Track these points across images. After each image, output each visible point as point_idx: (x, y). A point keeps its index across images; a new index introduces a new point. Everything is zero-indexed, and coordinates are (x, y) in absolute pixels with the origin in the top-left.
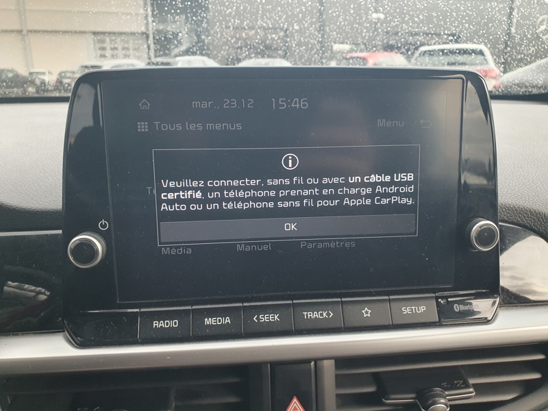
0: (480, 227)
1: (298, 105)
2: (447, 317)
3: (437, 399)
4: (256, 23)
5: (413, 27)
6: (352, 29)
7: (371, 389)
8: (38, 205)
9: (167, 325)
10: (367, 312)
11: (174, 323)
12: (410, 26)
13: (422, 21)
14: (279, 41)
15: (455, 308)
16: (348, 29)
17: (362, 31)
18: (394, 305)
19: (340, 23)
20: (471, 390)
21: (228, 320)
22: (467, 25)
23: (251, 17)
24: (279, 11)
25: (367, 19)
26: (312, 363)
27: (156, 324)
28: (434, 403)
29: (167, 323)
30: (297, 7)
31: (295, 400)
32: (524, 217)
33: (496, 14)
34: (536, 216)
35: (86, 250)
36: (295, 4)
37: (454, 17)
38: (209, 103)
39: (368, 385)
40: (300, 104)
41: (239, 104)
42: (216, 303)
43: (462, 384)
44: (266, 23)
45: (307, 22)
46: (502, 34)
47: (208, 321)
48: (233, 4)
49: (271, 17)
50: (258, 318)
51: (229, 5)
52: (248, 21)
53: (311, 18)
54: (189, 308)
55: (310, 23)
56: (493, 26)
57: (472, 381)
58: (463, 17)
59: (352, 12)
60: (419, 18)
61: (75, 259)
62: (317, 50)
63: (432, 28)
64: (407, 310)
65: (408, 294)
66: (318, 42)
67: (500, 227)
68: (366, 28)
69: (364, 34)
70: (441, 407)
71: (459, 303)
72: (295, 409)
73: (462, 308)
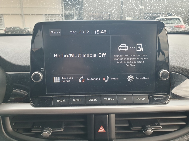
0: (163, 72)
1: (103, 33)
2: (152, 102)
3: (148, 128)
4: (95, 9)
5: (148, 9)
6: (128, 10)
7: (127, 125)
8: (23, 64)
9: (62, 101)
10: (125, 99)
11: (64, 101)
12: (147, 9)
13: (151, 7)
14: (103, 15)
15: (155, 99)
16: (126, 10)
17: (131, 11)
18: (134, 97)
19: (123, 8)
20: (161, 126)
21: (80, 100)
22: (167, 8)
23: (94, 7)
24: (103, 5)
25: (132, 7)
26: (108, 115)
27: (58, 100)
28: (147, 130)
29: (62, 100)
30: (109, 3)
31: (102, 127)
32: (180, 70)
33: (177, 4)
34: (184, 70)
35: (37, 77)
36: (108, 2)
37: (163, 6)
38: (75, 32)
39: (126, 124)
40: (104, 32)
41: (85, 32)
42: (77, 95)
43: (158, 124)
44: (98, 9)
45: (112, 8)
46: (180, 11)
48: (88, 3)
49: (100, 7)
50: (90, 100)
51: (86, 3)
52: (92, 8)
53: (114, 7)
54: (69, 96)
55: (113, 9)
56: (177, 8)
57: (161, 124)
58: (166, 6)
59: (127, 4)
60: (150, 6)
61: (33, 79)
62: (116, 18)
63: (155, 9)
64: (138, 99)
65: (139, 94)
66: (116, 15)
67: (170, 73)
68: (132, 10)
69: (132, 12)
70: (150, 131)
71: (156, 97)
72: (102, 130)
73: (157, 99)
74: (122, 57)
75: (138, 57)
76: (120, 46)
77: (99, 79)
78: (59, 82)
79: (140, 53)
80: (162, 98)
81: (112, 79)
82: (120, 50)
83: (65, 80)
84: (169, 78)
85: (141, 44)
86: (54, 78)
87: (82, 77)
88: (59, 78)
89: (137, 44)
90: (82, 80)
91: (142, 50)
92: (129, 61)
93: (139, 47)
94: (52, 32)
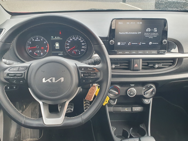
0: (164, 41)
2: (159, 53)
11: (121, 53)
18: (151, 51)
21: (128, 52)
27: (119, 52)
38: (129, 23)
39: (146, 64)
41: (133, 23)
42: (127, 50)
43: (160, 64)
47: (126, 52)
50: (132, 52)
54: (123, 51)
57: (162, 64)
61: (111, 43)
64: (153, 52)
65: (153, 50)
67: (168, 42)
70: (157, 66)
71: (161, 51)
72: (136, 65)
73: (161, 52)
74: (148, 34)
75: (154, 34)
76: (147, 29)
77: (137, 43)
78: (120, 44)
79: (155, 32)
80: (163, 52)
81: (142, 43)
82: (147, 31)
83: (122, 44)
84: (167, 43)
85: (156, 28)
86: (118, 43)
87: (130, 43)
88: (120, 43)
89: (155, 28)
90: (129, 44)
91: (156, 31)
92: (151, 36)
93: (155, 30)
94: (119, 23)
